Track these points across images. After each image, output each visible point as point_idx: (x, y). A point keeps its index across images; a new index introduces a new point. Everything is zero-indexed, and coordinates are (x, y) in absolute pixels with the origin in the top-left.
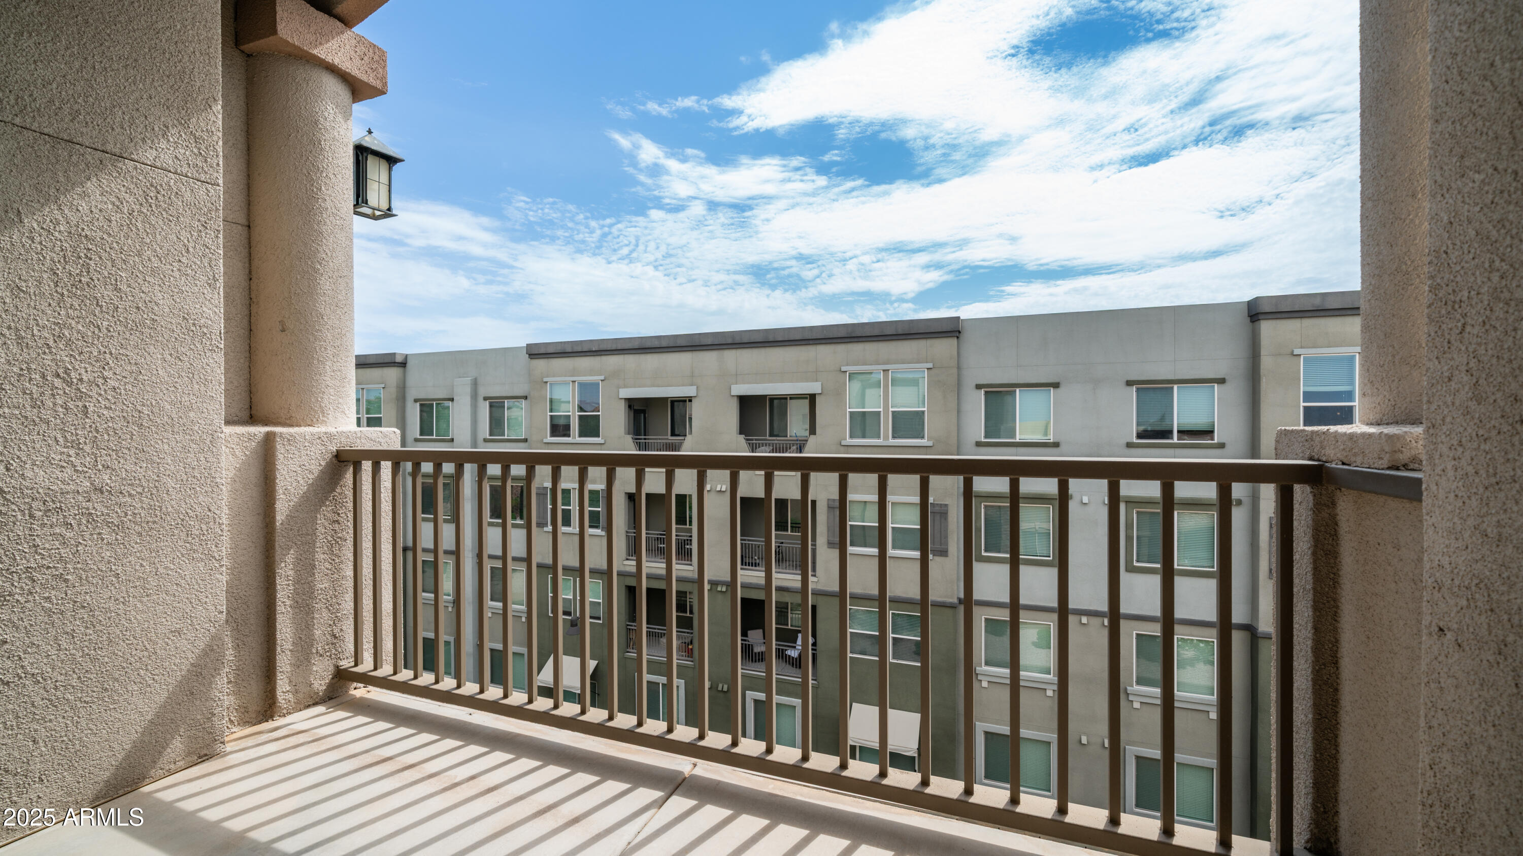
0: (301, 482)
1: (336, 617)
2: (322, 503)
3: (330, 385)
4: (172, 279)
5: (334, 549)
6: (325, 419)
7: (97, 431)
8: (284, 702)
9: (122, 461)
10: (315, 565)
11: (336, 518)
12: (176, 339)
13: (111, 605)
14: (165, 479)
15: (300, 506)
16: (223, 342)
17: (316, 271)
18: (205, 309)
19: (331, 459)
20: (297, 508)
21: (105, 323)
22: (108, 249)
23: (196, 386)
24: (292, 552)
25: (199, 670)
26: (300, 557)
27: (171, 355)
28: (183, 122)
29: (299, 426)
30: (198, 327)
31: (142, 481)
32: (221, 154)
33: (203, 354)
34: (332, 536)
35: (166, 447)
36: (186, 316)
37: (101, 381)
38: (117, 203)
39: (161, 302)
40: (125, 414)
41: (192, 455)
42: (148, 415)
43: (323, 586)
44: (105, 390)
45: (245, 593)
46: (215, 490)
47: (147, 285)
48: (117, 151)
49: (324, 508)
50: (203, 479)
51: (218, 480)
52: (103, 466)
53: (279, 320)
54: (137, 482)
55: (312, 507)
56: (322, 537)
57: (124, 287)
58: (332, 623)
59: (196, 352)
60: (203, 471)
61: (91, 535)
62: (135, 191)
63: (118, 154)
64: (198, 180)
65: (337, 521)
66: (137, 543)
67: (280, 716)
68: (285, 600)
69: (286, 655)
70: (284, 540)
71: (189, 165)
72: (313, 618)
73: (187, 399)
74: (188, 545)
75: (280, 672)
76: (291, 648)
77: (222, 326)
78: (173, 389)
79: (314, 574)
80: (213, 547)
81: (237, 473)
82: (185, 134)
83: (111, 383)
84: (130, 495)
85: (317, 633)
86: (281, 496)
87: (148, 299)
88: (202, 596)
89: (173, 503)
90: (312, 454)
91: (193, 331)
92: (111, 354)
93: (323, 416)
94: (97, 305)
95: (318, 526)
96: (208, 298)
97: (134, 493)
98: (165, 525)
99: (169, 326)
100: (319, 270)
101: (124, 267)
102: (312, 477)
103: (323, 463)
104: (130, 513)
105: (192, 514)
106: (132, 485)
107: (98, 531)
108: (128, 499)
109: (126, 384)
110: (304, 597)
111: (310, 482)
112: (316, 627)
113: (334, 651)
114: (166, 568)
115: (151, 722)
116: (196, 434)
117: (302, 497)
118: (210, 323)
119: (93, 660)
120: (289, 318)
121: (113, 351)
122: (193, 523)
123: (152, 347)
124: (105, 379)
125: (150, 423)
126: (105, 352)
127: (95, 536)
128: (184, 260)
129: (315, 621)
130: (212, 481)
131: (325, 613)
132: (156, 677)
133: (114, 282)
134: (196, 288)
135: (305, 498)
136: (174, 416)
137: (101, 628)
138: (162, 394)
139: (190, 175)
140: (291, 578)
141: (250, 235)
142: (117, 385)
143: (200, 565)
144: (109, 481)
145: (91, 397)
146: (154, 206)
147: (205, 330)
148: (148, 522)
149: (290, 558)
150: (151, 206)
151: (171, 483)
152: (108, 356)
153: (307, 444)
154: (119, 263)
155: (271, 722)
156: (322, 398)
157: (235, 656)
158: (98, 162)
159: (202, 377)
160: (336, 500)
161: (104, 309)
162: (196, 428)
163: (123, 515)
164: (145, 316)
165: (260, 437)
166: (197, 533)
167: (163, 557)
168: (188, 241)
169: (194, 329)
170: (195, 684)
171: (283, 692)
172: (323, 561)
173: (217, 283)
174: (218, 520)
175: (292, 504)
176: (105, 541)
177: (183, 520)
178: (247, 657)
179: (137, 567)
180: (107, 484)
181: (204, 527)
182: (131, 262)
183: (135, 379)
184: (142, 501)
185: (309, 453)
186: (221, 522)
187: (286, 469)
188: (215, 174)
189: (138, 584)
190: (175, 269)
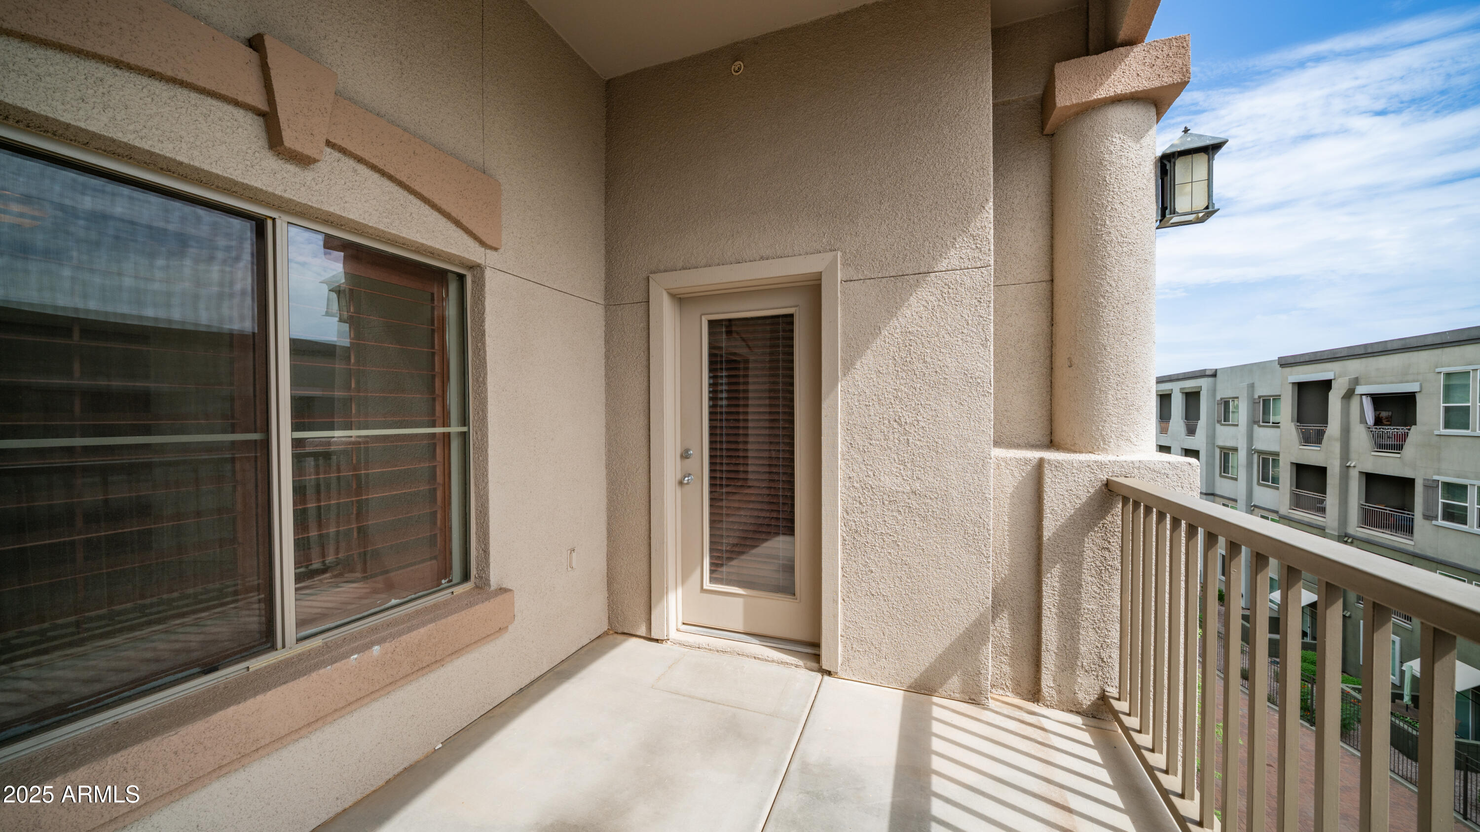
0: (1068, 505)
1: (1104, 641)
2: (1090, 528)
3: (1112, 413)
4: (957, 347)
5: (1103, 576)
6: (1106, 447)
7: (914, 455)
8: (1047, 694)
9: (926, 475)
10: (1081, 585)
11: (1106, 545)
12: (959, 389)
13: (919, 567)
14: (951, 490)
15: (1067, 527)
16: (992, 388)
17: (1098, 304)
18: (979, 364)
19: (1100, 488)
20: (1064, 528)
21: (918, 385)
22: (920, 337)
23: (973, 423)
24: (1058, 566)
25: (971, 635)
26: (1065, 573)
27: (956, 402)
28: (965, 229)
29: (1081, 452)
30: (974, 379)
31: (938, 489)
32: (992, 240)
33: (977, 398)
34: (1101, 562)
35: (952, 467)
36: (966, 372)
37: (916, 423)
38: (926, 304)
39: (950, 365)
40: (928, 444)
41: (969, 475)
42: (942, 445)
43: (1091, 607)
44: (918, 429)
45: (1020, 589)
46: (984, 502)
47: (942, 355)
48: (926, 270)
49: (1093, 534)
50: (976, 493)
51: (987, 495)
52: (917, 477)
53: (1068, 357)
54: (935, 490)
55: (1079, 530)
56: (1089, 560)
57: (928, 360)
58: (1099, 645)
59: (973, 398)
60: (977, 487)
61: (911, 520)
62: (936, 293)
63: (927, 272)
64: (975, 268)
65: (1108, 549)
66: (934, 531)
67: (1044, 704)
68: (1050, 607)
69: (1051, 655)
70: (1050, 554)
71: (969, 259)
72: (1079, 633)
73: (966, 433)
74: (965, 540)
75: (1045, 667)
76: (1056, 651)
77: (992, 376)
78: (957, 426)
79: (1080, 592)
80: (983, 546)
81: (1015, 490)
82: (967, 237)
83: (922, 424)
84: (931, 498)
85: (1083, 649)
86: (1048, 515)
87: (942, 364)
88: (974, 581)
89: (956, 508)
90: (1080, 480)
91: (970, 382)
92: (921, 405)
93: (1104, 444)
94: (915, 374)
95: (1085, 549)
96: (982, 356)
97: (933, 497)
98: (951, 523)
99: (955, 381)
100: (1101, 303)
101: (929, 346)
102: (1080, 502)
103: (1092, 491)
104: (930, 510)
105: (968, 518)
106: (932, 492)
107: (914, 518)
108: (929, 501)
109: (929, 423)
110: (1070, 610)
111: (1078, 506)
112: (1081, 642)
113: (1100, 673)
114: (951, 553)
115: (940, 655)
116: (972, 459)
117: (1069, 519)
118: (983, 374)
119: (911, 599)
120: (1075, 354)
121: (923, 403)
122: (968, 525)
123: (944, 398)
124: (918, 421)
125: (943, 450)
126: (918, 404)
127: (912, 521)
128: (965, 331)
129: (1081, 637)
130: (983, 496)
131: (1091, 633)
132: (944, 627)
133: (923, 357)
134: (973, 350)
135: (1072, 520)
136: (958, 445)
137: (914, 581)
138: (949, 430)
139: (970, 267)
140: (1057, 590)
141: (1053, 288)
142: (924, 425)
143: (974, 557)
144: (919, 488)
145: (911, 433)
146: (946, 299)
147: (979, 381)
148: (941, 519)
149: (1056, 570)
150: (945, 299)
151: (955, 493)
152: (920, 406)
153: (1075, 471)
154: (926, 344)
155: (1035, 705)
156: (1103, 427)
157: (1011, 637)
158: (916, 281)
159: (977, 416)
160: (1106, 528)
161: (918, 377)
162: (972, 455)
163: (927, 511)
164: (941, 377)
165: (1034, 462)
166: (972, 533)
167: (949, 545)
168: (968, 316)
169: (971, 381)
170: (968, 643)
171: (1047, 685)
172: (1090, 583)
173: (988, 342)
174: (986, 526)
175: (1059, 523)
176: (917, 526)
177: (962, 521)
178: (1021, 642)
179: (934, 548)
180: (918, 490)
181: (976, 529)
182: (933, 342)
183: (934, 420)
184: (937, 504)
185: (1076, 479)
186: (988, 528)
187: (1053, 491)
188: (988, 258)
189: (934, 559)
190: (959, 339)
